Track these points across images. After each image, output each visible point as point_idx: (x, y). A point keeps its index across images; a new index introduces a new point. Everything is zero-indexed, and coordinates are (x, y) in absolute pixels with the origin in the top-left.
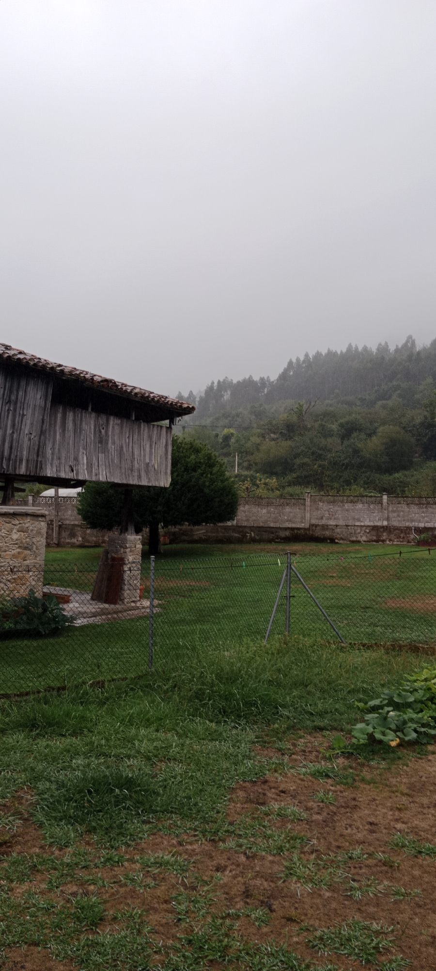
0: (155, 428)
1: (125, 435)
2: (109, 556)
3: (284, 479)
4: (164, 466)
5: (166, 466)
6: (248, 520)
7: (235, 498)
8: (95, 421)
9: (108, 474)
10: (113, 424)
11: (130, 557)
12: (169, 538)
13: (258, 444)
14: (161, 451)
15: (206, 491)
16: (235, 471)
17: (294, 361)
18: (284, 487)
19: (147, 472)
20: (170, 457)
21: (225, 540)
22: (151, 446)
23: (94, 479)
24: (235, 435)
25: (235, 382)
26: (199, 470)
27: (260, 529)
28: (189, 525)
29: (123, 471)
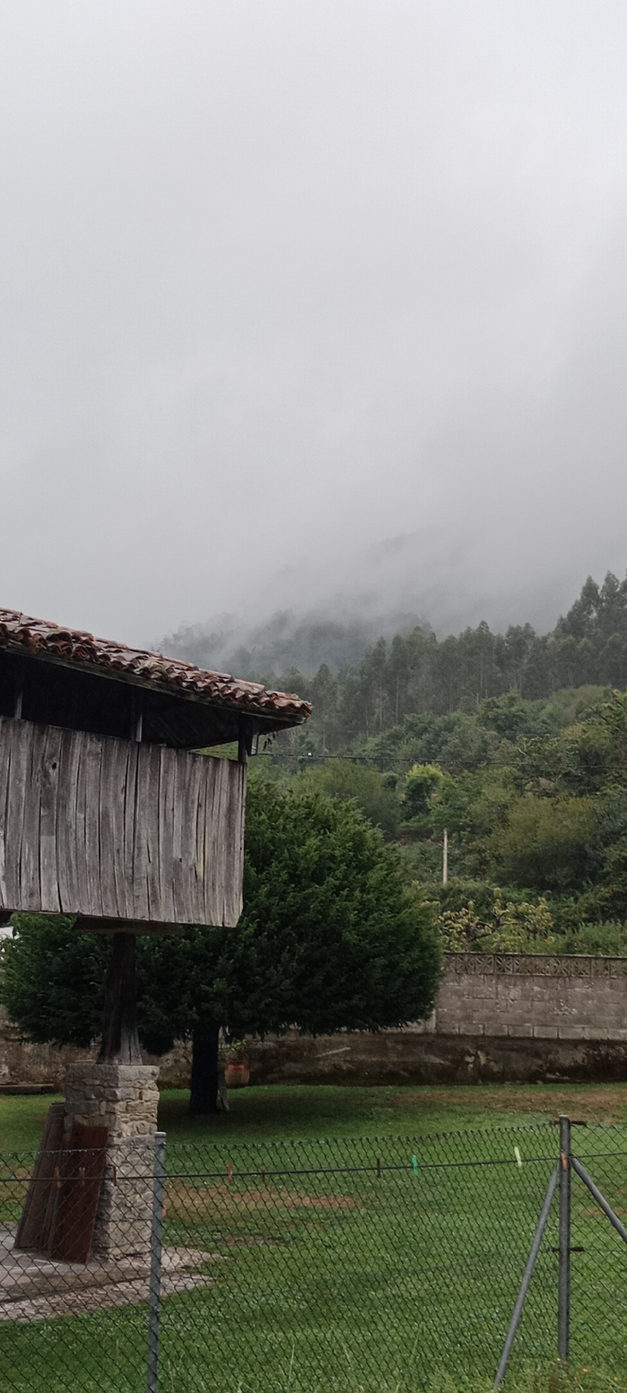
0: (199, 765)
1: (116, 786)
2: (68, 1124)
3: (576, 900)
4: (224, 867)
5: (230, 867)
6: (468, 1018)
7: (432, 956)
8: (31, 745)
9: (64, 893)
10: (83, 753)
11: (124, 1126)
12: (248, 1068)
13: (505, 807)
14: (216, 827)
15: (350, 936)
16: (440, 879)
17: (600, 582)
18: (575, 925)
19: (175, 885)
20: (239, 843)
21: (406, 1075)
22: (187, 812)
23: (24, 905)
24: (441, 783)
25: (441, 639)
26: (330, 880)
27: (503, 1044)
28: (302, 1032)
29: (108, 881)
